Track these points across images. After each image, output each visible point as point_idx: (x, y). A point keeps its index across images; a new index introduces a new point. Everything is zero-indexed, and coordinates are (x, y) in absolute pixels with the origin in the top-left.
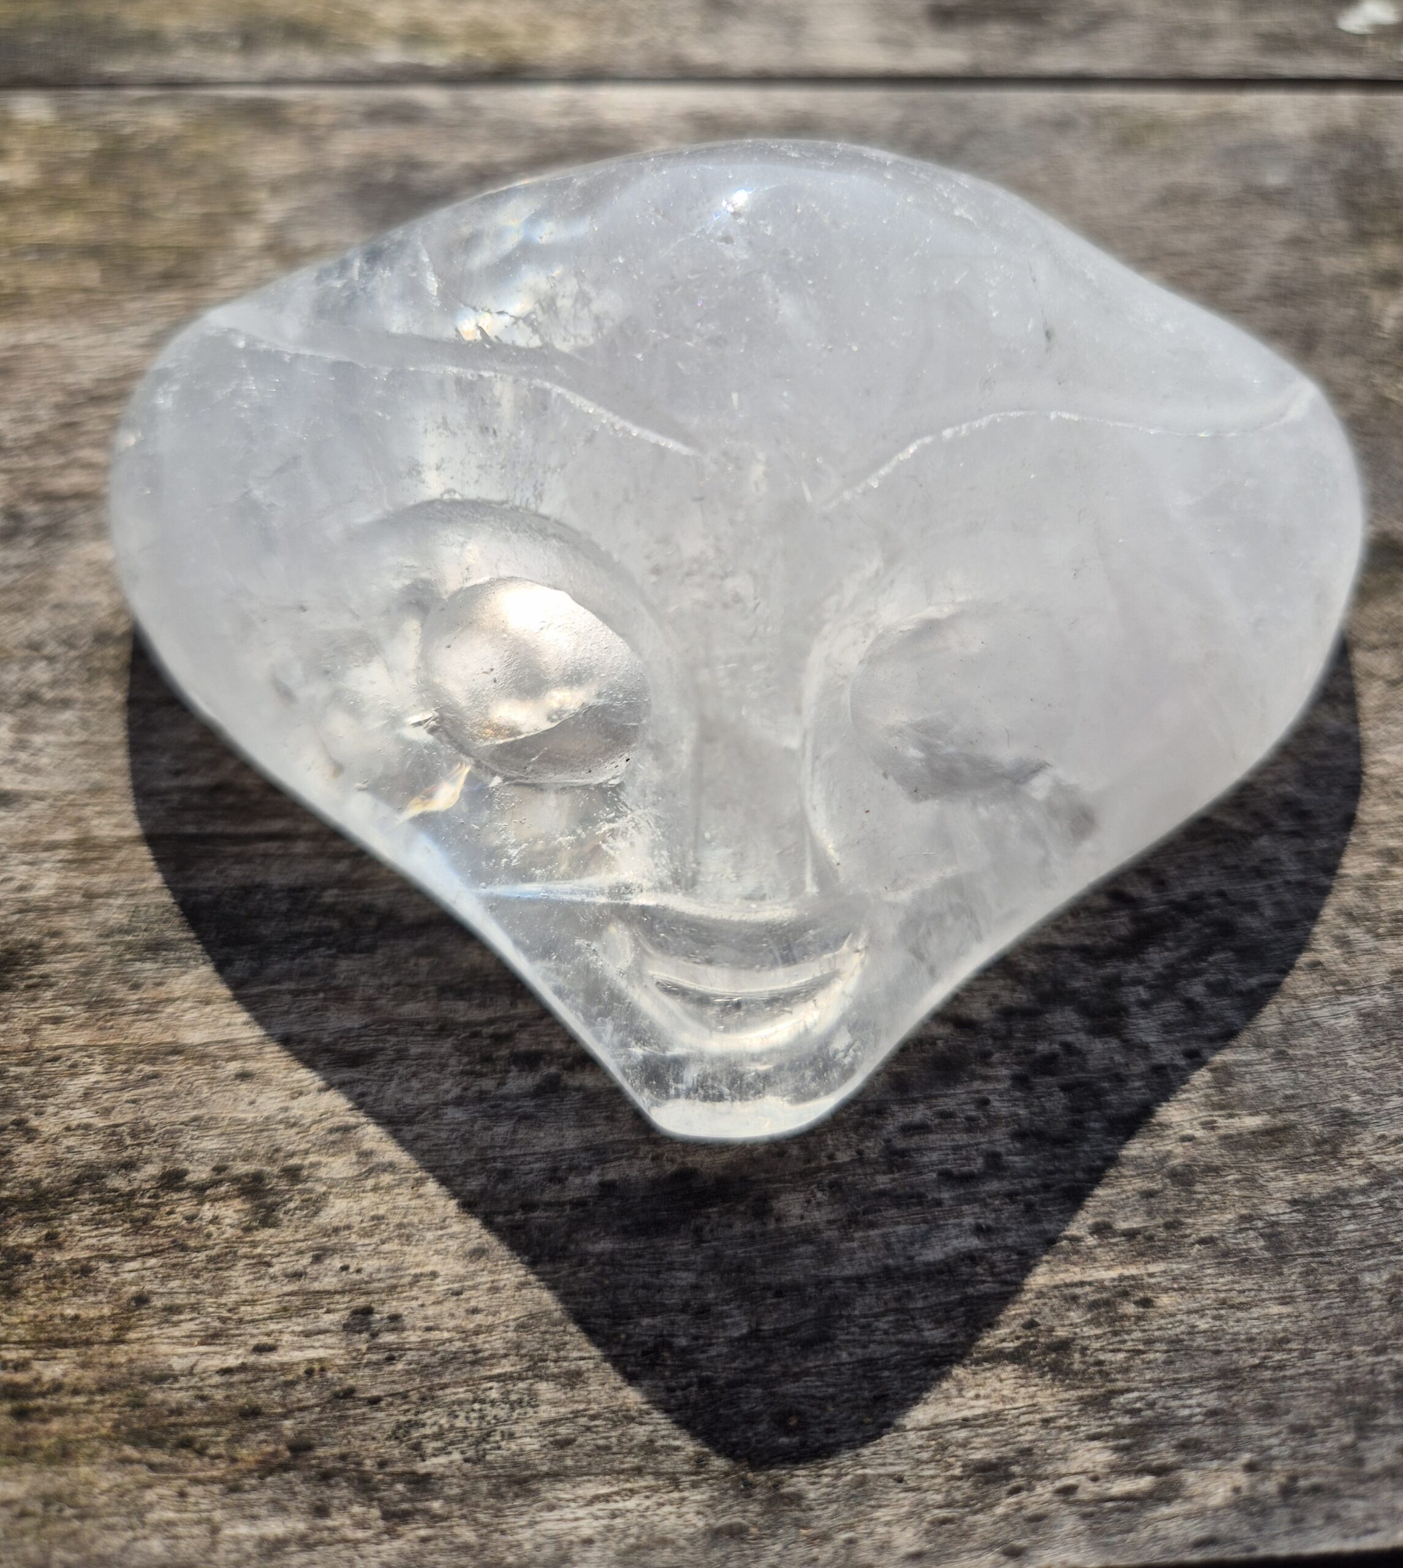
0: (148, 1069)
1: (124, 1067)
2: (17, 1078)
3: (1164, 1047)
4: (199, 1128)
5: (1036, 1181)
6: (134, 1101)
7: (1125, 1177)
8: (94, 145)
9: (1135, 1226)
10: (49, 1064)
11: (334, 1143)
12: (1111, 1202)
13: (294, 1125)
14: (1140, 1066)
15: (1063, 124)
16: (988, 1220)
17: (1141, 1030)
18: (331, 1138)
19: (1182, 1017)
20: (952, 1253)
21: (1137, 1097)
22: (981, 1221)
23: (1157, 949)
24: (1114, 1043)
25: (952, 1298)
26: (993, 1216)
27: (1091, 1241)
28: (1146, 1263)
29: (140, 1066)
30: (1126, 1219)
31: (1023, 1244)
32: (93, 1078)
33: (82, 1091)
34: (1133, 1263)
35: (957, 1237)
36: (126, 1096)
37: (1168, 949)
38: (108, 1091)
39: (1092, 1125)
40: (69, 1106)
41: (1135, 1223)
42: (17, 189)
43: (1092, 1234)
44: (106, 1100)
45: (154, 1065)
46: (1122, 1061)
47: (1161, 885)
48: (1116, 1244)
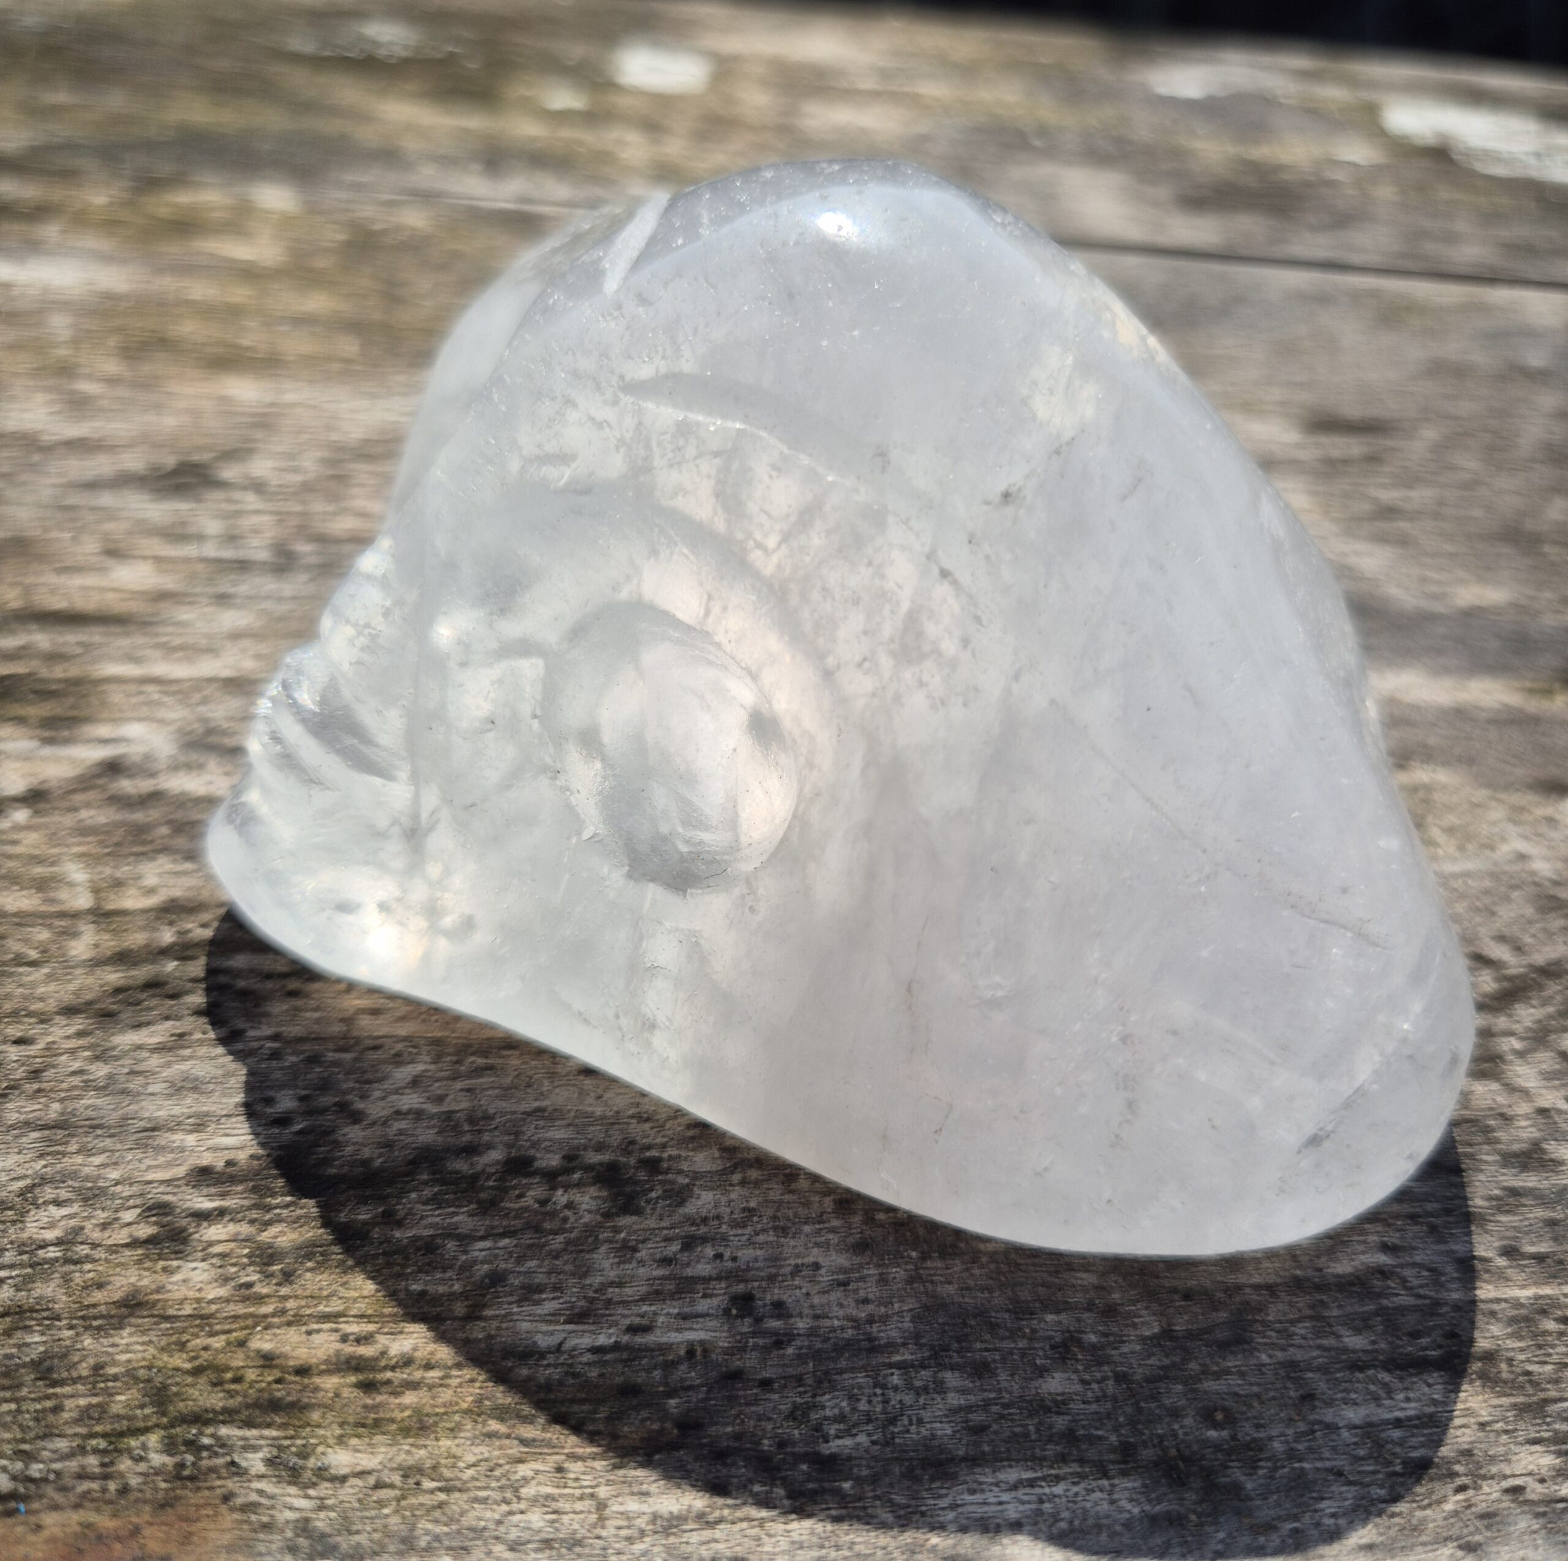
0: (481, 1061)
1: (454, 1058)
2: (336, 1063)
3: (1544, 1091)
4: (543, 1118)
5: (1437, 1206)
6: (469, 1090)
7: (1525, 1206)
8: (342, 237)
9: (1542, 1250)
10: (371, 1052)
11: (693, 1138)
12: (1514, 1227)
13: (647, 1120)
14: (1523, 1108)
15: (1323, 299)
16: (1394, 1238)
17: (1519, 1076)
18: (690, 1133)
19: (1557, 1067)
20: (1360, 1267)
21: (1524, 1135)
22: (1386, 1239)
23: (1523, 1006)
24: (1495, 1086)
25: (1366, 1308)
26: (1397, 1235)
27: (1501, 1262)
28: (1560, 1284)
29: (472, 1059)
30: (1533, 1244)
31: (1432, 1262)
32: (420, 1068)
33: (410, 1078)
34: (1546, 1284)
35: (1363, 1253)
36: (459, 1085)
37: (1534, 1007)
38: (438, 1080)
39: (1484, 1157)
40: (398, 1091)
41: (1543, 1248)
42: (265, 268)
43: (1501, 1255)
44: (437, 1088)
45: (487, 1057)
46: (1505, 1102)
47: (1518, 949)
48: (1525, 1266)
